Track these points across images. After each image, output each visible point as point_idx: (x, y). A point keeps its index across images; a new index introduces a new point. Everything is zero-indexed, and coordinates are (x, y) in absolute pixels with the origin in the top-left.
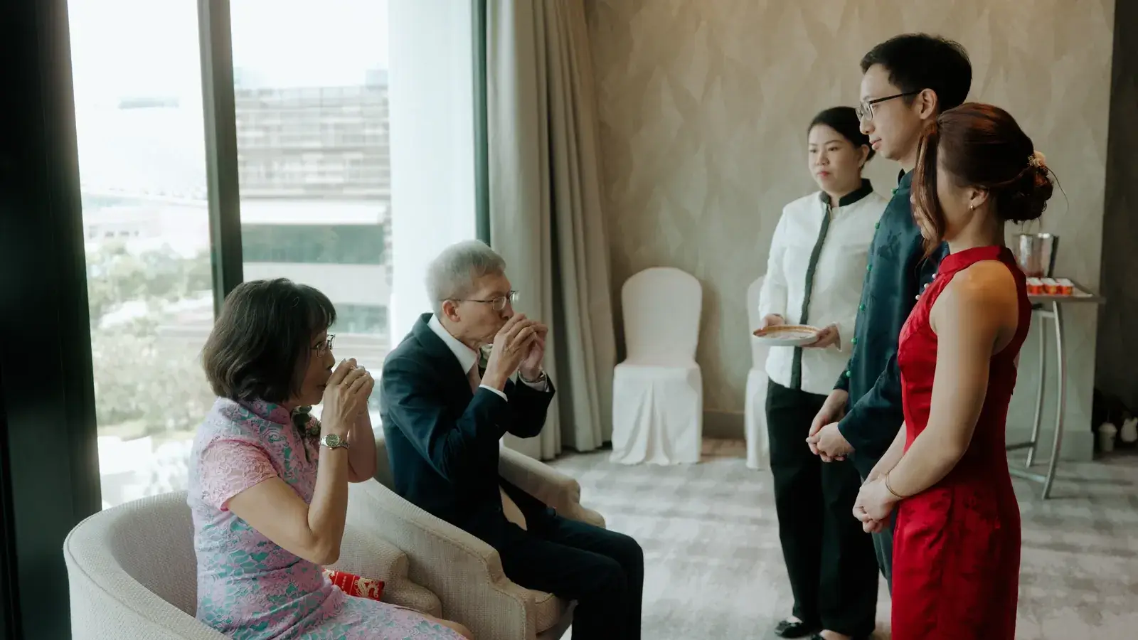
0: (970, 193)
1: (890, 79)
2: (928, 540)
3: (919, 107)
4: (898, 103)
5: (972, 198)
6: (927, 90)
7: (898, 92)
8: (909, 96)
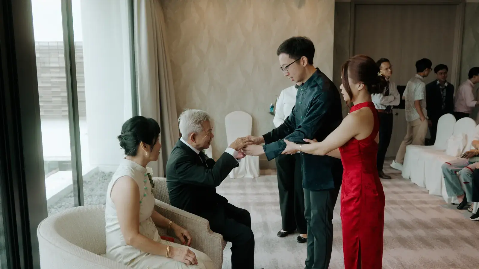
0: (358, 85)
1: (290, 57)
2: (355, 200)
3: (302, 63)
4: (295, 64)
5: (359, 87)
6: (303, 57)
7: (293, 60)
8: (298, 61)
